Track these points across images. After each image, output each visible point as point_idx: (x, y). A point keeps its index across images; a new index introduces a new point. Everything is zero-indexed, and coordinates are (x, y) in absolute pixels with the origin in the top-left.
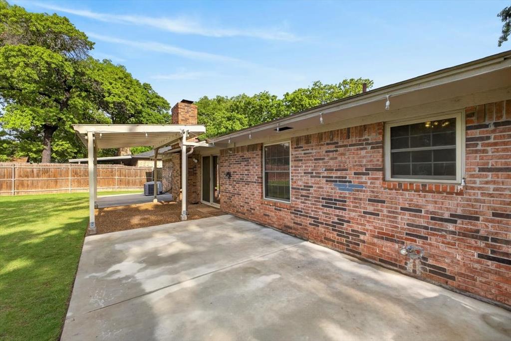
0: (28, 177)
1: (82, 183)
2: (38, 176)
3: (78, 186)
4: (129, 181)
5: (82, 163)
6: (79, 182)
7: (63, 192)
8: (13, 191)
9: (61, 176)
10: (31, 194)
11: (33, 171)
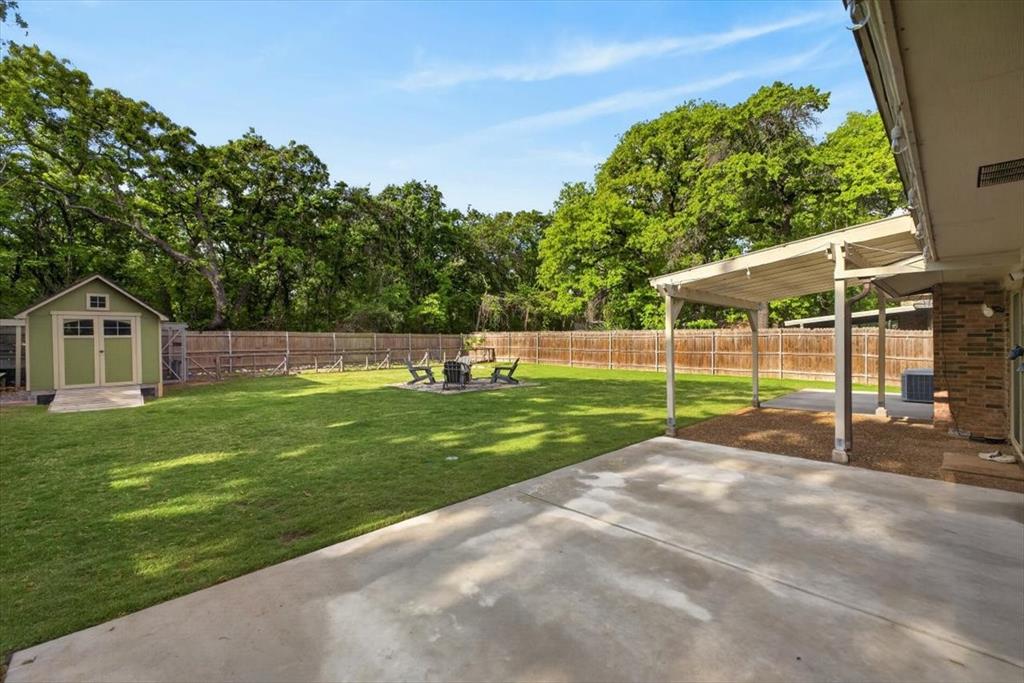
0: (728, 350)
1: (800, 363)
2: (739, 349)
3: (793, 369)
4: (898, 364)
5: (806, 326)
6: (794, 360)
7: (771, 376)
8: (712, 369)
9: (768, 349)
10: (731, 374)
11: (733, 341)
